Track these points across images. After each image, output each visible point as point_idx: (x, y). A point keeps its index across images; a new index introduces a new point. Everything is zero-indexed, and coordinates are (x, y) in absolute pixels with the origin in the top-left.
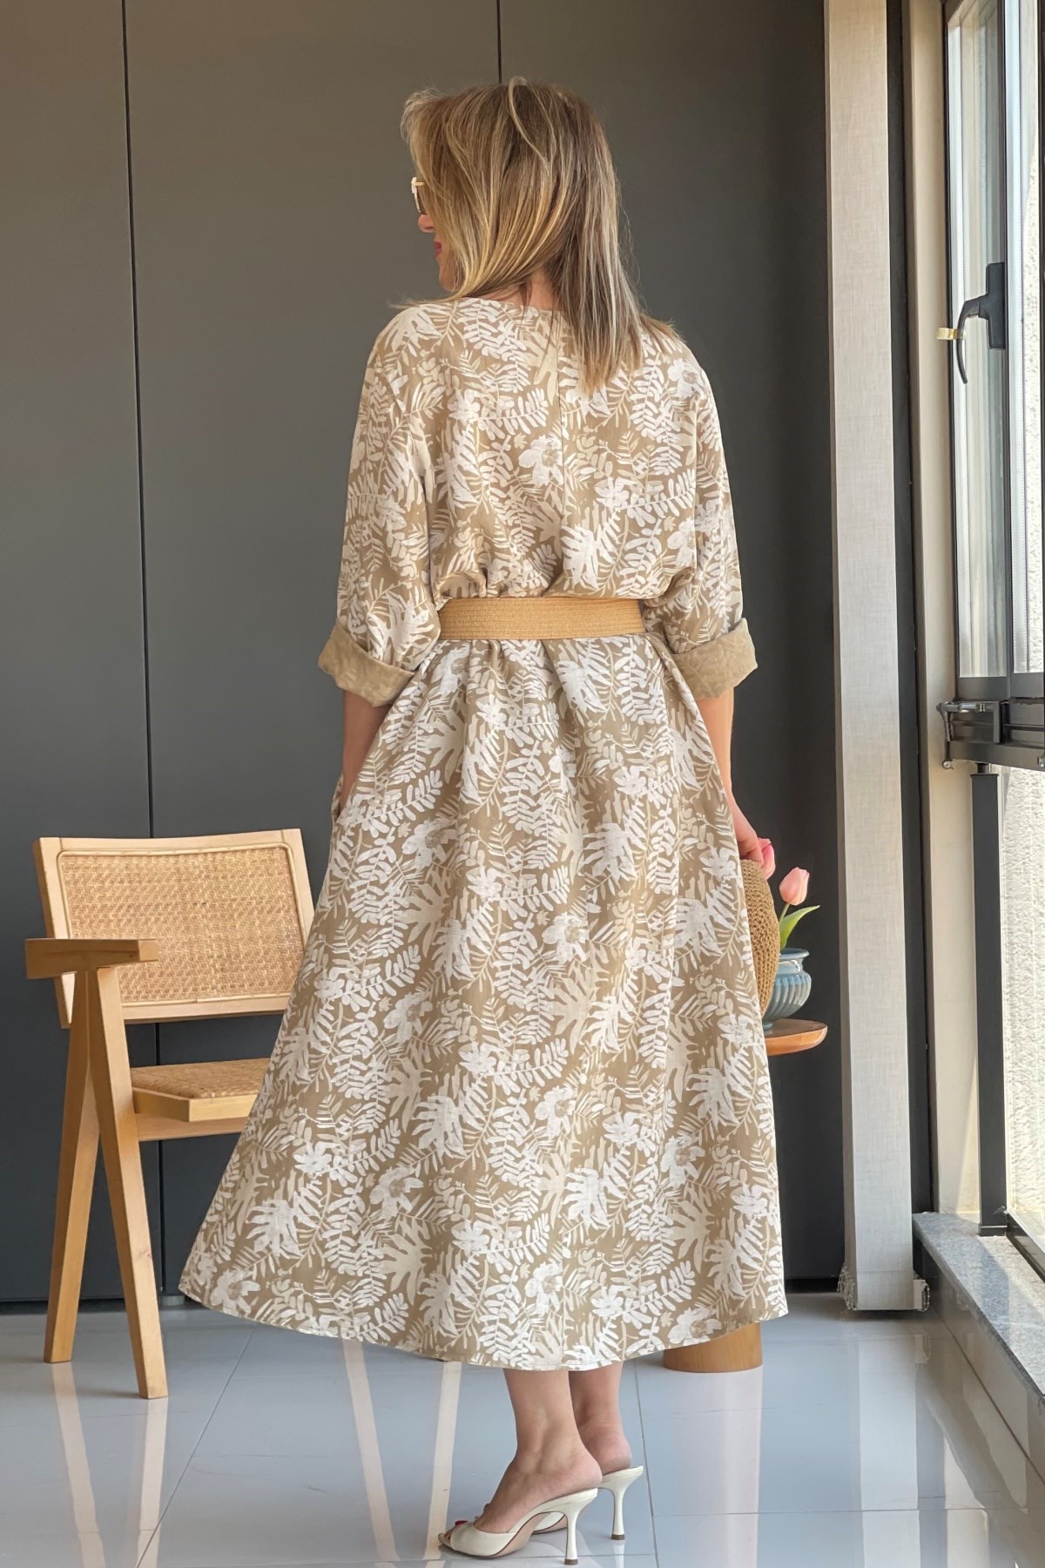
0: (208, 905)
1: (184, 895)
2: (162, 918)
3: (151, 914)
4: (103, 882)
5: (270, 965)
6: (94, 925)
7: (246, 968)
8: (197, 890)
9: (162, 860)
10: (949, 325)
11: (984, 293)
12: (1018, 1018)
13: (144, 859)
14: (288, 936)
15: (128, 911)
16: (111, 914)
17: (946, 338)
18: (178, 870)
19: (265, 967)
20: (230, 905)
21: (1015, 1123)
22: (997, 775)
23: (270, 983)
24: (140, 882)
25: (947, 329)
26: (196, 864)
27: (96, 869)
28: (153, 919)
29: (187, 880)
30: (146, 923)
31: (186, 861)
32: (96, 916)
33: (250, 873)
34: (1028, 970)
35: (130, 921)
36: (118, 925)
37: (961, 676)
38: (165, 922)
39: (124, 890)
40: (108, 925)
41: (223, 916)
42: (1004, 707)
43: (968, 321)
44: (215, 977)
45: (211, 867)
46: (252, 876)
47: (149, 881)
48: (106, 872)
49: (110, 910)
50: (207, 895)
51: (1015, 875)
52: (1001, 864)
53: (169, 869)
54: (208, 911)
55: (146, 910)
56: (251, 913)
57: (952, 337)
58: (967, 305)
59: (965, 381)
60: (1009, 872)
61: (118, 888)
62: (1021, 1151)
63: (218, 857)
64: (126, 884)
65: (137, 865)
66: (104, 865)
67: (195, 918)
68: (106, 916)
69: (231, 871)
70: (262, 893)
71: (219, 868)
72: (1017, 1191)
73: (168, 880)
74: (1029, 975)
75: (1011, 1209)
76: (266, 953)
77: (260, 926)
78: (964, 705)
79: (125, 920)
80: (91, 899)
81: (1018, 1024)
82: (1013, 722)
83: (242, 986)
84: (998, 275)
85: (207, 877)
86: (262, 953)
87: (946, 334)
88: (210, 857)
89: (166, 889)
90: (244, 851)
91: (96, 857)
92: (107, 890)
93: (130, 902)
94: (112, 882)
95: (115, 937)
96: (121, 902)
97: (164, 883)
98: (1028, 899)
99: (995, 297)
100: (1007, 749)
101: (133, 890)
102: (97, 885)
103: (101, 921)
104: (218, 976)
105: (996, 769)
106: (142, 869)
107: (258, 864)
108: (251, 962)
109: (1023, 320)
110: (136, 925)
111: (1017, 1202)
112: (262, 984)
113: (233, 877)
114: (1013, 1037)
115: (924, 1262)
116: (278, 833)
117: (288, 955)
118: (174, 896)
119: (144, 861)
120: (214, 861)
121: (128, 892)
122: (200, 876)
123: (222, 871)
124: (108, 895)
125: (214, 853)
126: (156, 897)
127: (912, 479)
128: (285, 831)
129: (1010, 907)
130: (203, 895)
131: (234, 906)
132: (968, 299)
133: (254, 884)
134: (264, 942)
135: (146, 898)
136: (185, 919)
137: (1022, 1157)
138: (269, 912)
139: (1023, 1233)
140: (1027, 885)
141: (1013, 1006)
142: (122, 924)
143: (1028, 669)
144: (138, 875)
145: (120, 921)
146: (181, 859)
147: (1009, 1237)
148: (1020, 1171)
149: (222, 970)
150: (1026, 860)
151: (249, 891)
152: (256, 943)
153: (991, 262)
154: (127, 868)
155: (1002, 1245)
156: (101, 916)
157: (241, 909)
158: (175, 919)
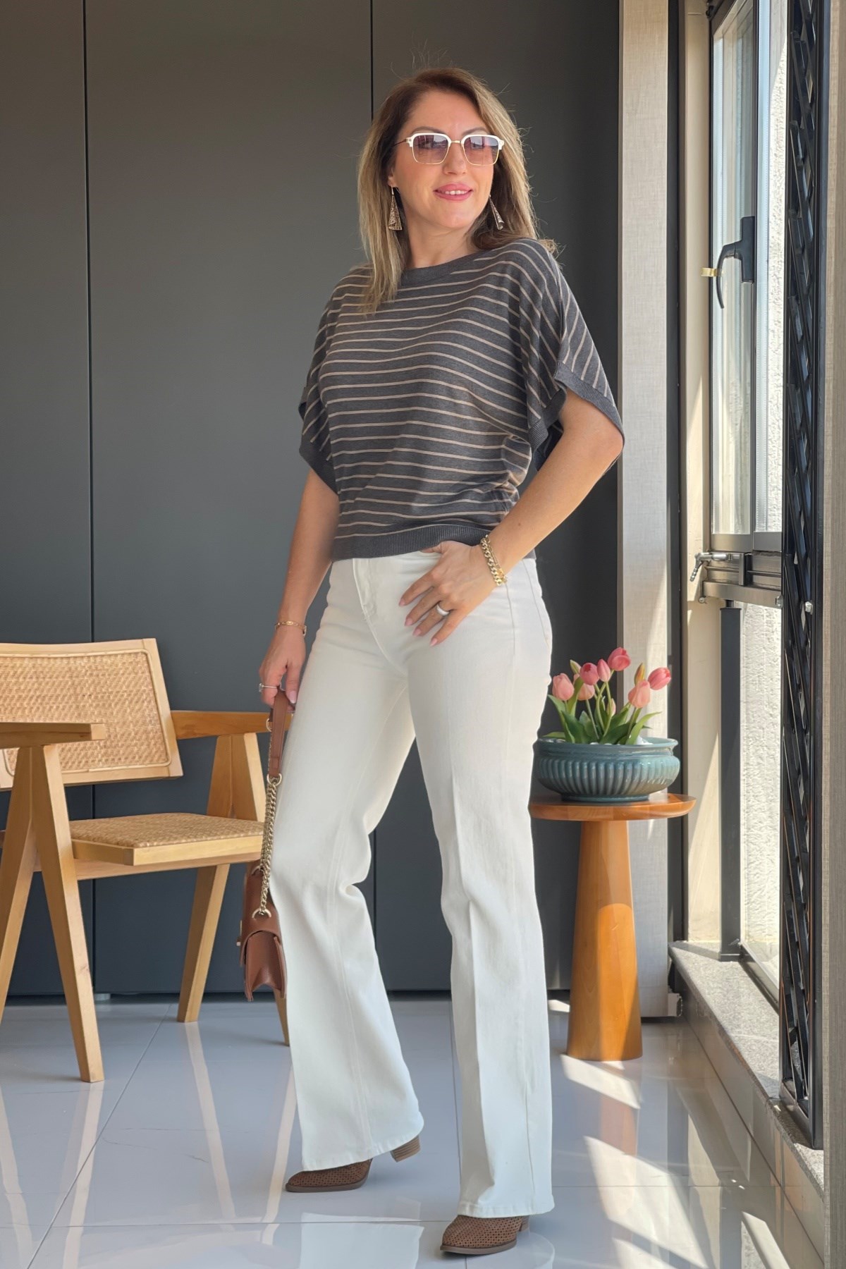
0: (93, 697)
1: (75, 689)
2: (61, 706)
3: (54, 703)
4: (18, 678)
5: (139, 743)
6: (14, 711)
7: (123, 745)
8: (85, 686)
9: (58, 661)
10: (710, 266)
11: (738, 240)
12: (752, 794)
13: (46, 660)
14: (151, 721)
15: (37, 700)
16: (25, 703)
17: (708, 275)
18: (70, 669)
19: (136, 745)
20: (109, 697)
21: (748, 874)
22: (740, 609)
23: (140, 757)
24: (44, 678)
25: (709, 269)
26: (83, 664)
27: (13, 667)
28: (55, 707)
29: (77, 677)
30: (50, 710)
31: (75, 662)
32: (15, 704)
33: (121, 672)
34: (761, 758)
35: (38, 708)
36: (31, 712)
37: (714, 533)
38: (63, 709)
39: (33, 684)
40: (23, 712)
41: (104, 705)
42: (747, 558)
43: (725, 260)
44: (100, 752)
45: (93, 668)
46: (123, 674)
47: (50, 678)
48: (20, 670)
49: (24, 700)
50: (91, 689)
51: (751, 686)
52: (741, 676)
53: (64, 668)
54: (93, 701)
55: (50, 699)
56: (124, 703)
57: (712, 275)
58: (727, 250)
59: (722, 306)
60: (747, 682)
61: (28, 682)
62: (752, 896)
63: (98, 659)
64: (34, 680)
65: (41, 665)
66: (18, 665)
67: (84, 706)
68: (22, 704)
69: (107, 670)
70: (131, 688)
71: (99, 668)
72: (749, 926)
73: (63, 677)
74: (761, 762)
75: (744, 941)
76: (136, 734)
77: (130, 713)
78: (716, 555)
79: (35, 708)
80: (11, 690)
81: (752, 799)
82: (756, 568)
83: (120, 759)
84: (750, 226)
85: (91, 675)
86: (133, 734)
87: (708, 272)
88: (92, 660)
89: (63, 684)
90: (116, 655)
91: (12, 658)
92: (21, 684)
93: (38, 693)
94: (25, 678)
95: (29, 721)
96: (32, 693)
97: (60, 679)
98: (761, 704)
99: (747, 243)
100: (749, 590)
101: (40, 684)
102: (14, 680)
103: (19, 708)
104: (103, 751)
105: (738, 604)
106: (44, 668)
107: (127, 665)
108: (125, 741)
109: (768, 261)
110: (43, 712)
111: (749, 935)
112: (134, 758)
113: (109, 675)
114: (747, 808)
115: (677, 980)
116: (139, 641)
117: (151, 735)
118: (69, 689)
119: (45, 662)
120: (95, 663)
121: (36, 686)
122: (86, 674)
123: (101, 670)
124: (22, 687)
125: (95, 656)
126: (56, 690)
127: (679, 382)
128: (144, 640)
129: (747, 709)
130: (88, 689)
131: (111, 698)
132: (725, 244)
133: (124, 682)
134: (135, 726)
135: (49, 690)
136: (77, 707)
137: (752, 900)
138: (137, 702)
139: (752, 960)
140: (761, 694)
141: (748, 785)
142: (33, 711)
143: (767, 529)
144: (42, 672)
145: (32, 708)
146: (72, 661)
147: (740, 962)
148: (751, 911)
149: (105, 746)
150: (761, 674)
151: (121, 687)
152: (129, 726)
153: (743, 216)
154: (34, 667)
155: (737, 969)
156: (18, 705)
157: (116, 700)
158: (71, 707)
